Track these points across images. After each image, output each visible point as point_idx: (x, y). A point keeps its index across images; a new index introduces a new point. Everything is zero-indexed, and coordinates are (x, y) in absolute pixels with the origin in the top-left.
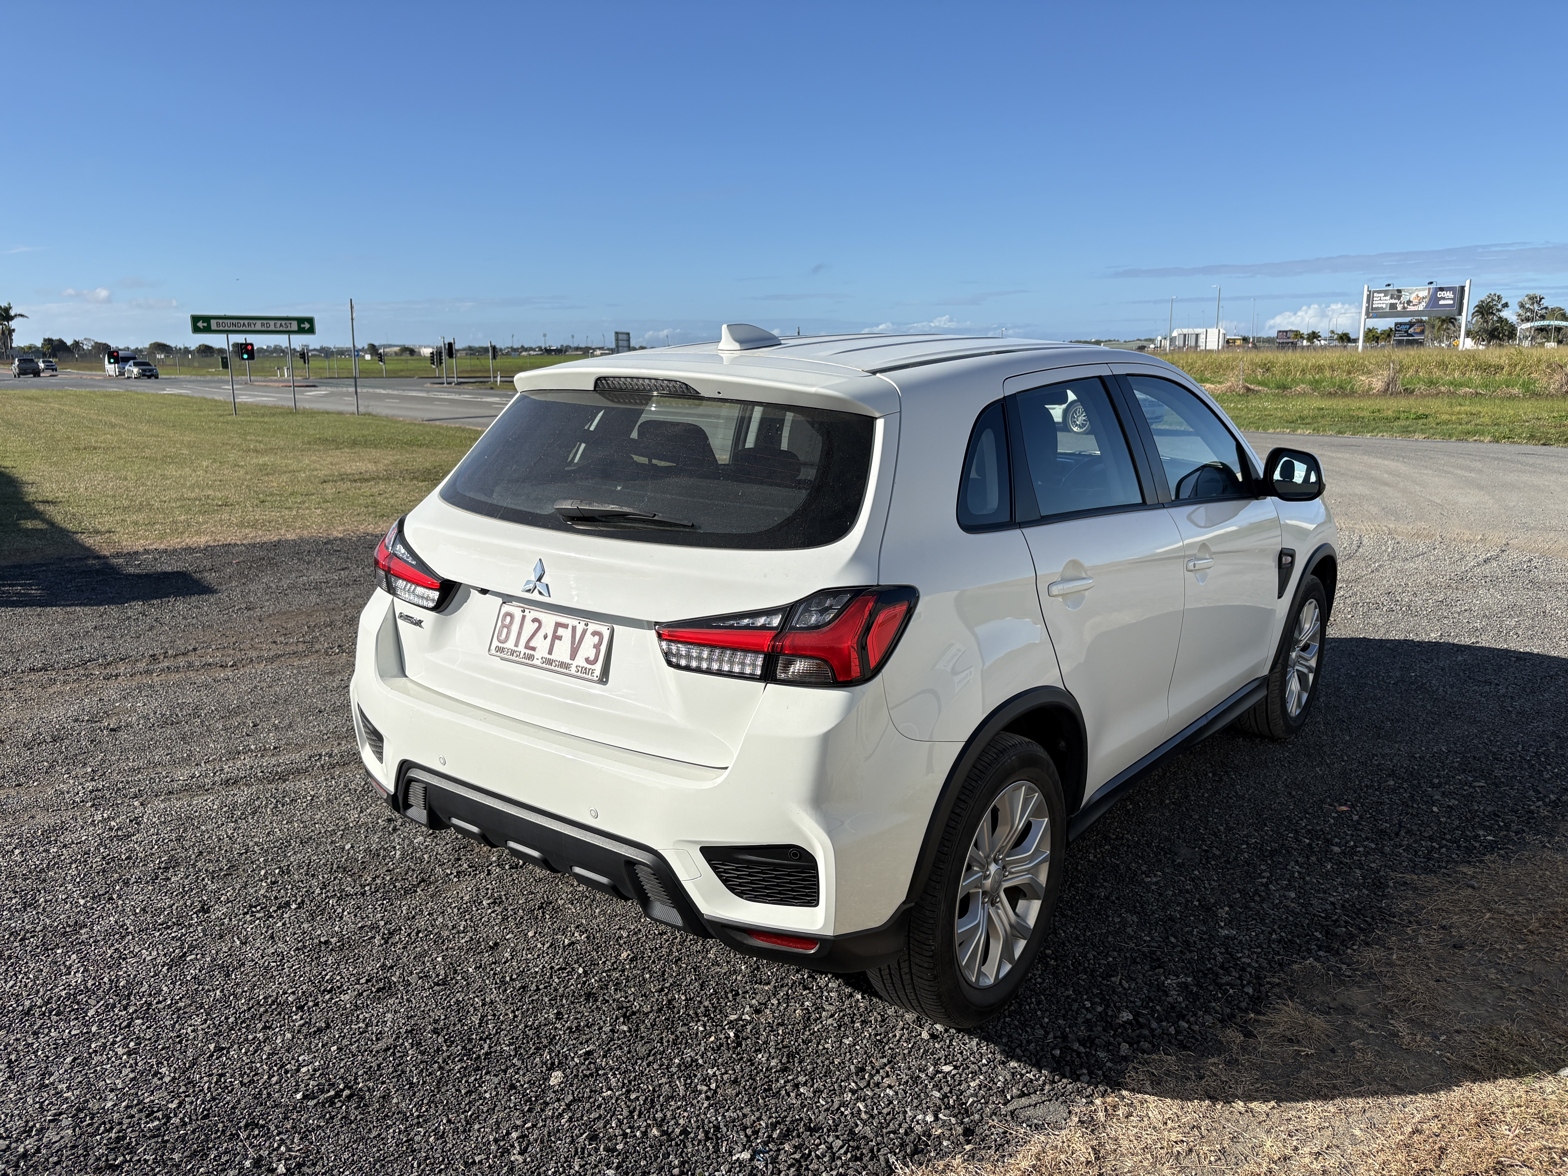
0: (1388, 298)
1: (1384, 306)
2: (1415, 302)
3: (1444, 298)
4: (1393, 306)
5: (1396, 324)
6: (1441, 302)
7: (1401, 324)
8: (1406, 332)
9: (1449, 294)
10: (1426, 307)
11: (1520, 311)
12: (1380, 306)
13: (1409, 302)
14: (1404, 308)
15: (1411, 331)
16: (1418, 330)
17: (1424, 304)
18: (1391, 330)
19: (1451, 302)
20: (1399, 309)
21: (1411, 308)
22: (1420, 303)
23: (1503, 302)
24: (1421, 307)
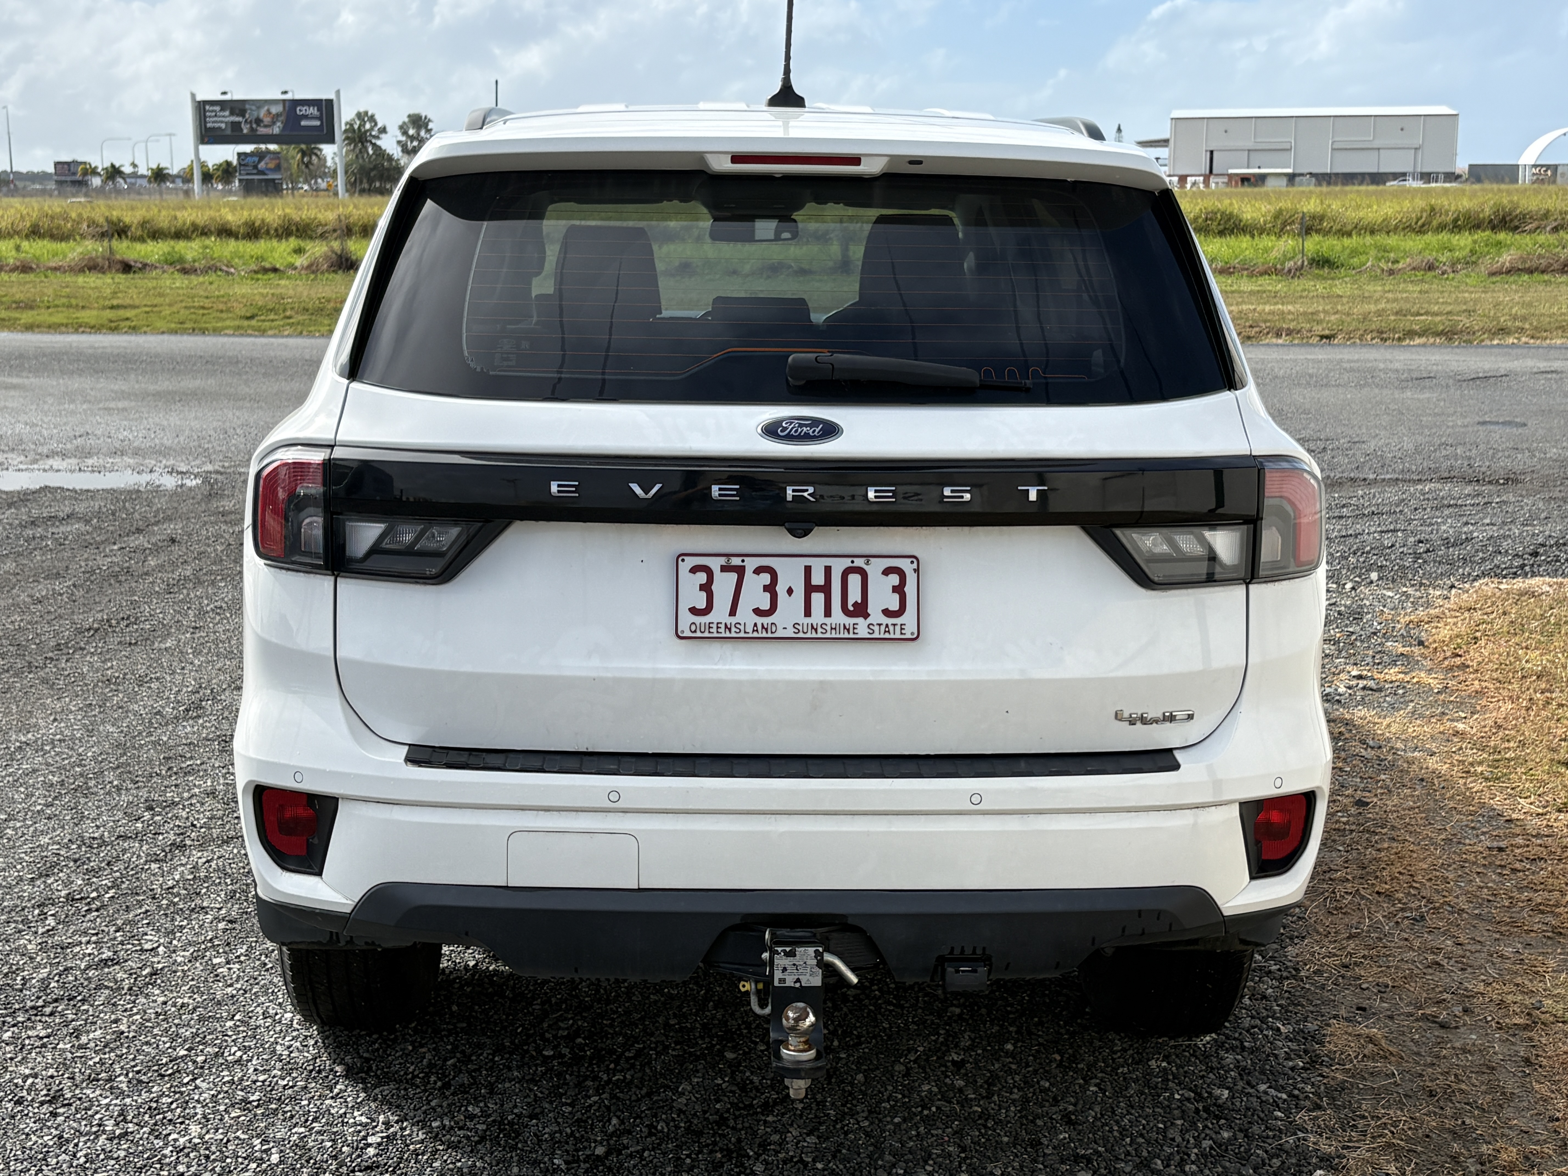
0: (227, 113)
1: (223, 126)
2: (267, 120)
3: (306, 117)
4: (236, 126)
5: (239, 154)
6: (303, 123)
7: (245, 154)
8: (255, 167)
9: (313, 111)
10: (284, 128)
11: (403, 139)
12: (216, 125)
13: (258, 121)
14: (252, 129)
15: (262, 165)
16: (272, 165)
17: (279, 124)
18: (228, 164)
19: (318, 123)
20: (245, 131)
21: (262, 131)
22: (274, 123)
23: (380, 125)
24: (276, 130)
